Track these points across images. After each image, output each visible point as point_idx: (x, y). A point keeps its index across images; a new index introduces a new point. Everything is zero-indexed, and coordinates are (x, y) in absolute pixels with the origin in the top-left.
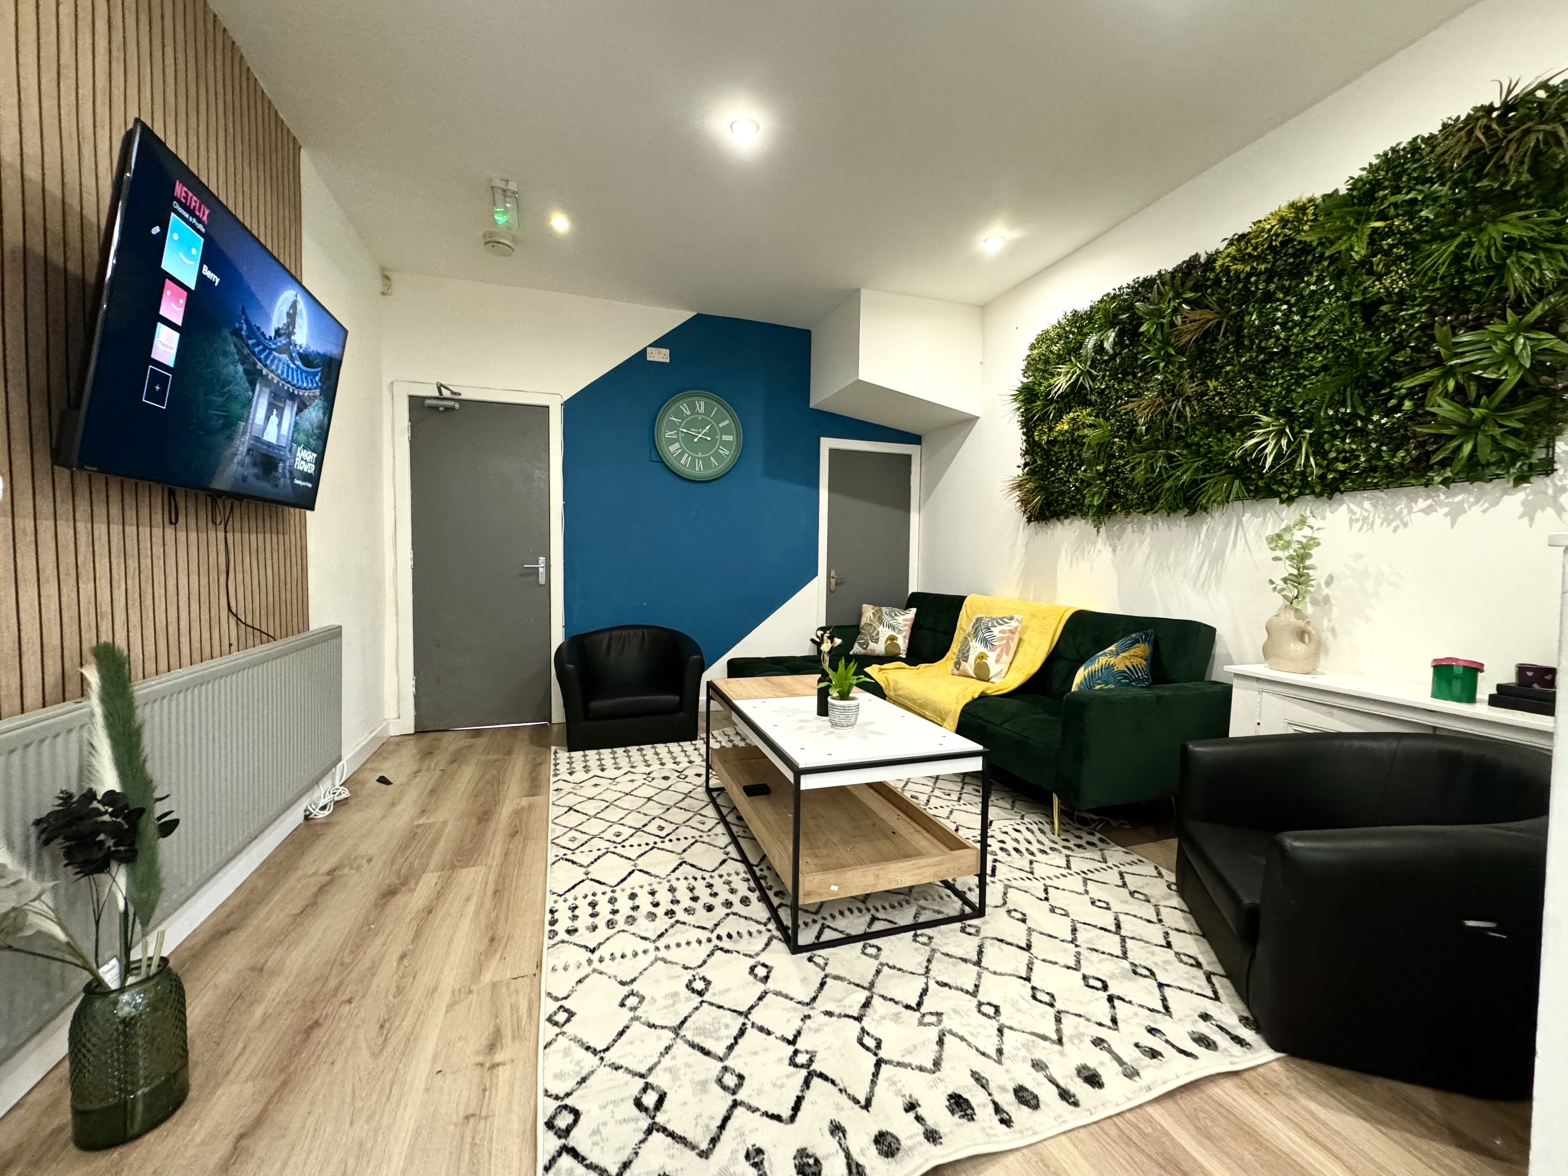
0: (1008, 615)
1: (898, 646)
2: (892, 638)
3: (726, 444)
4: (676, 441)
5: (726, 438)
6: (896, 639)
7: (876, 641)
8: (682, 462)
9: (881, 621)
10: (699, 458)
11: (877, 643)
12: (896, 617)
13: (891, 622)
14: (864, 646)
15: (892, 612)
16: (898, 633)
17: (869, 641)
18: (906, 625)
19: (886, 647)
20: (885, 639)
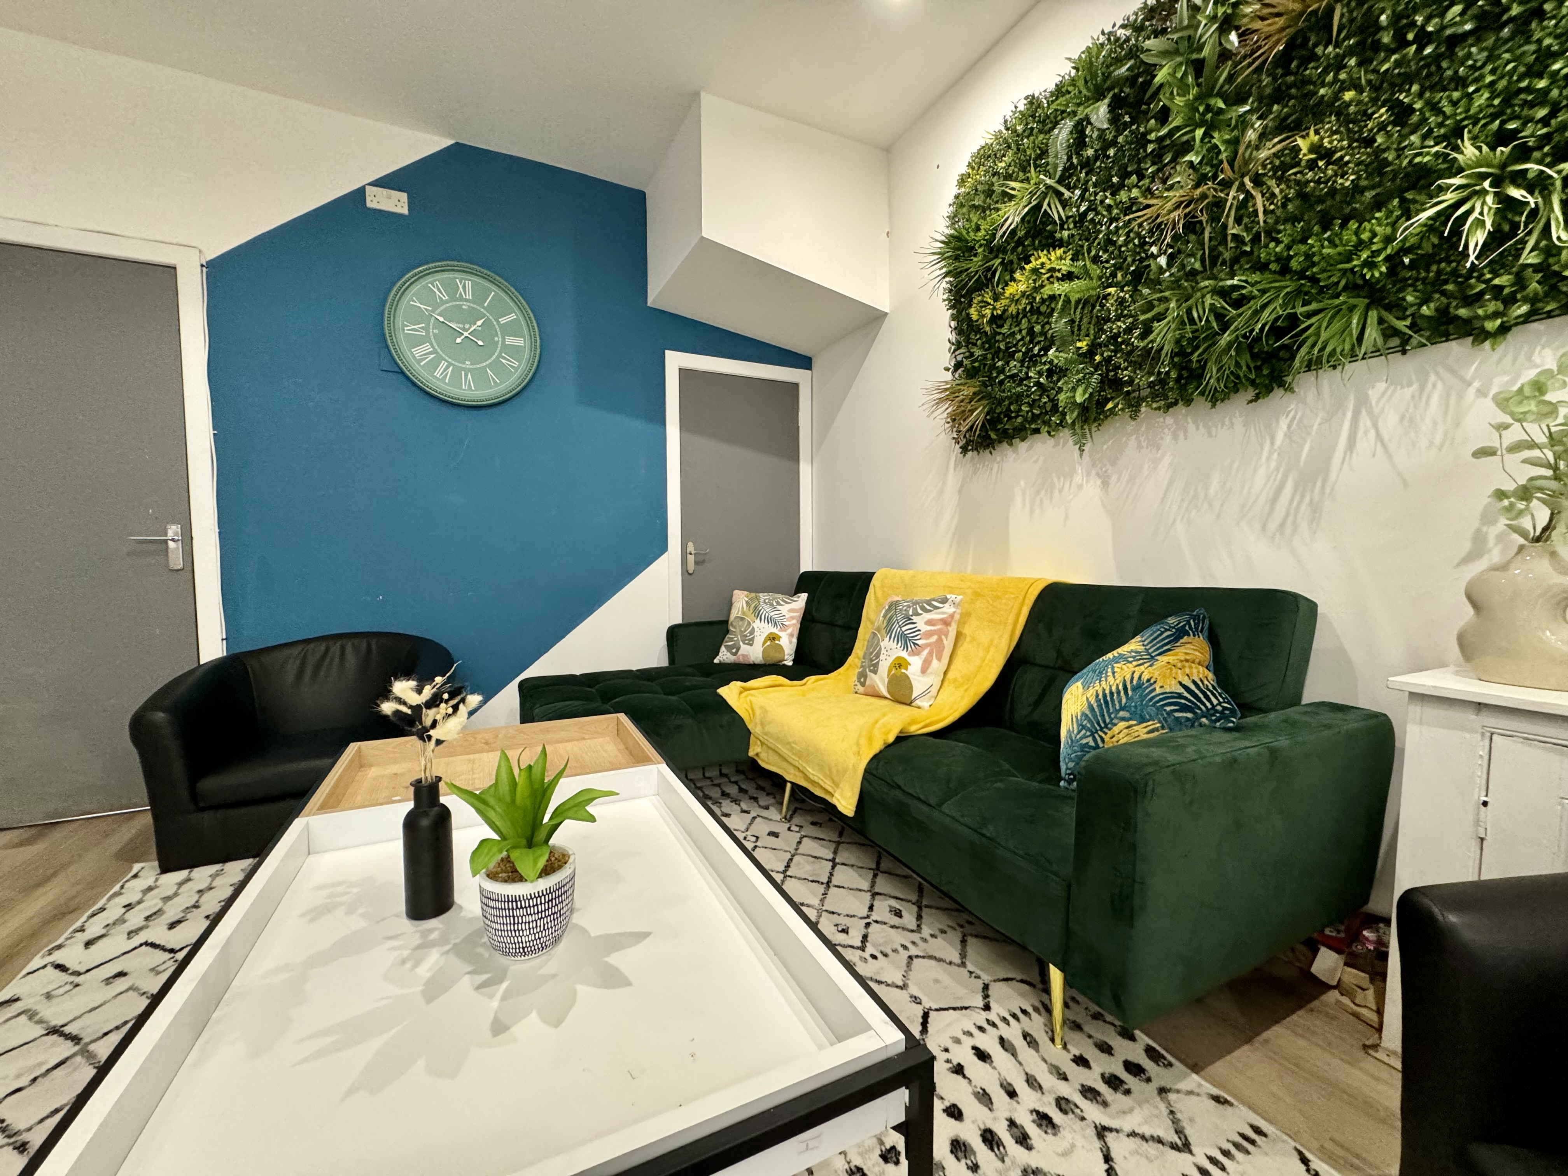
0: (938, 594)
1: (780, 648)
2: (773, 638)
3: (514, 351)
4: (426, 339)
5: (512, 341)
6: (779, 638)
7: (750, 642)
8: (438, 374)
9: (758, 614)
10: (467, 371)
11: (751, 645)
12: (779, 607)
13: (772, 614)
14: (734, 651)
15: (774, 599)
16: (781, 630)
17: (741, 643)
18: (792, 618)
19: (763, 652)
20: (763, 640)
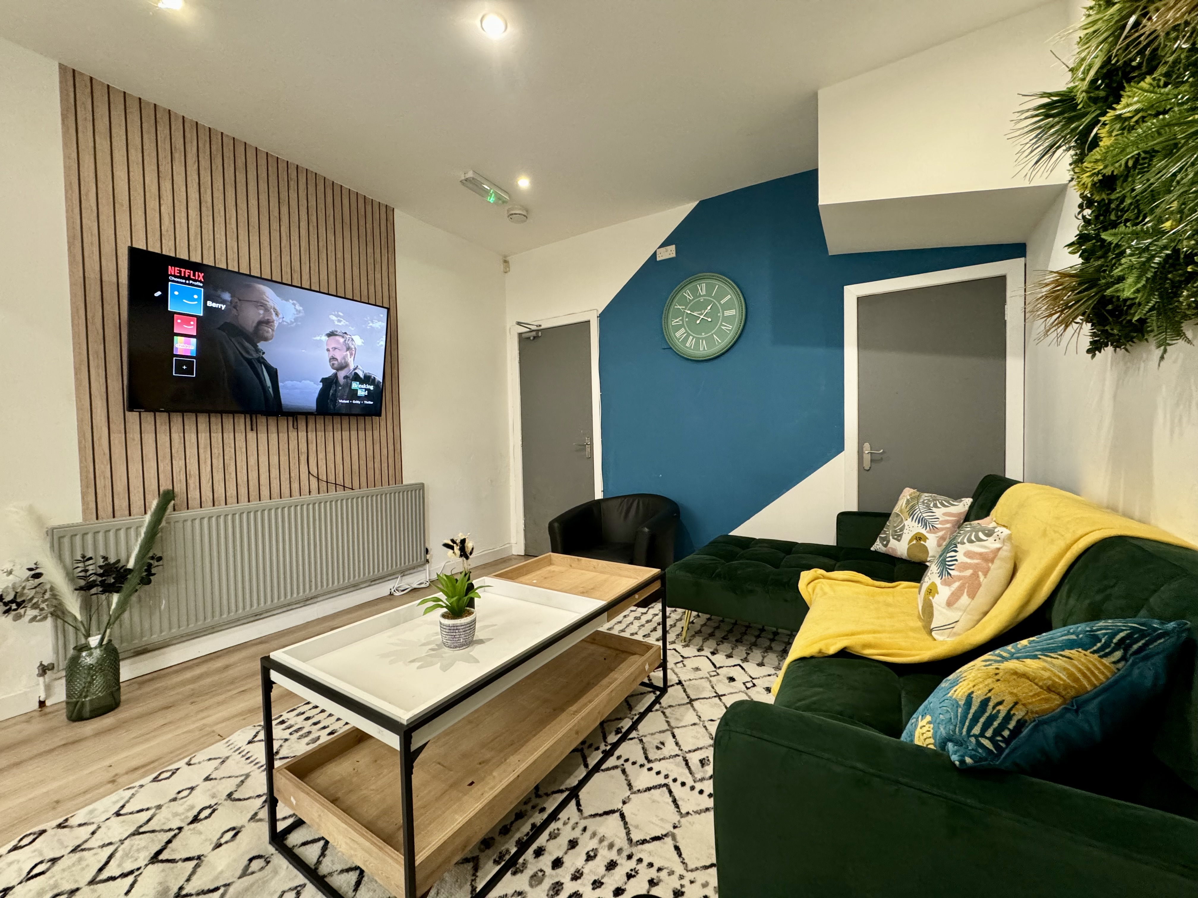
1: (925, 550)
2: (919, 538)
3: (727, 319)
4: (682, 326)
5: (727, 313)
6: (925, 539)
7: (898, 538)
8: (688, 345)
9: (911, 514)
10: (703, 339)
11: (899, 541)
12: (934, 510)
13: (924, 515)
14: (885, 543)
15: (934, 500)
16: (930, 532)
17: (891, 537)
18: (947, 522)
19: (908, 549)
20: (910, 537)
